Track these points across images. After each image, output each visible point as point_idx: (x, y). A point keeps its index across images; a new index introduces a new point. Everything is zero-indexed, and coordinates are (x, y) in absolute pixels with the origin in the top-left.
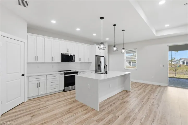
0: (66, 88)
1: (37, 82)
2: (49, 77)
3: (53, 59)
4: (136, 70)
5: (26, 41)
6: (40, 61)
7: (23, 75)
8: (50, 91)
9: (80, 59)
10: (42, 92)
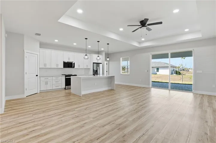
0: (67, 86)
1: (46, 81)
2: (54, 78)
3: (57, 65)
4: (129, 75)
5: (38, 54)
6: (48, 67)
7: (37, 76)
8: (54, 88)
9: (79, 66)
10: (49, 87)
